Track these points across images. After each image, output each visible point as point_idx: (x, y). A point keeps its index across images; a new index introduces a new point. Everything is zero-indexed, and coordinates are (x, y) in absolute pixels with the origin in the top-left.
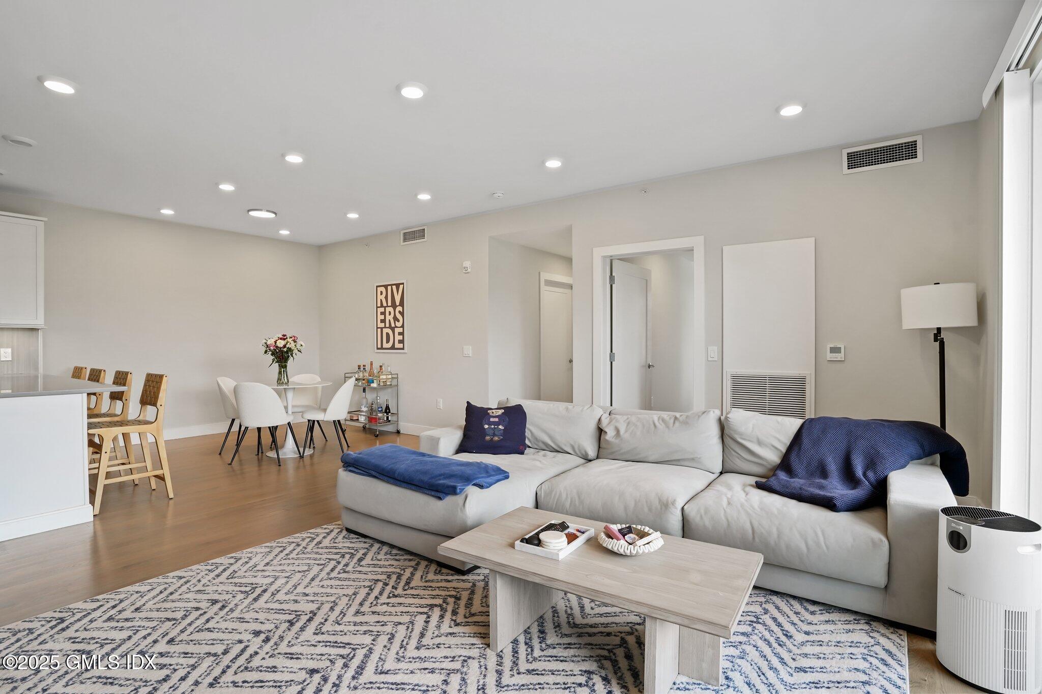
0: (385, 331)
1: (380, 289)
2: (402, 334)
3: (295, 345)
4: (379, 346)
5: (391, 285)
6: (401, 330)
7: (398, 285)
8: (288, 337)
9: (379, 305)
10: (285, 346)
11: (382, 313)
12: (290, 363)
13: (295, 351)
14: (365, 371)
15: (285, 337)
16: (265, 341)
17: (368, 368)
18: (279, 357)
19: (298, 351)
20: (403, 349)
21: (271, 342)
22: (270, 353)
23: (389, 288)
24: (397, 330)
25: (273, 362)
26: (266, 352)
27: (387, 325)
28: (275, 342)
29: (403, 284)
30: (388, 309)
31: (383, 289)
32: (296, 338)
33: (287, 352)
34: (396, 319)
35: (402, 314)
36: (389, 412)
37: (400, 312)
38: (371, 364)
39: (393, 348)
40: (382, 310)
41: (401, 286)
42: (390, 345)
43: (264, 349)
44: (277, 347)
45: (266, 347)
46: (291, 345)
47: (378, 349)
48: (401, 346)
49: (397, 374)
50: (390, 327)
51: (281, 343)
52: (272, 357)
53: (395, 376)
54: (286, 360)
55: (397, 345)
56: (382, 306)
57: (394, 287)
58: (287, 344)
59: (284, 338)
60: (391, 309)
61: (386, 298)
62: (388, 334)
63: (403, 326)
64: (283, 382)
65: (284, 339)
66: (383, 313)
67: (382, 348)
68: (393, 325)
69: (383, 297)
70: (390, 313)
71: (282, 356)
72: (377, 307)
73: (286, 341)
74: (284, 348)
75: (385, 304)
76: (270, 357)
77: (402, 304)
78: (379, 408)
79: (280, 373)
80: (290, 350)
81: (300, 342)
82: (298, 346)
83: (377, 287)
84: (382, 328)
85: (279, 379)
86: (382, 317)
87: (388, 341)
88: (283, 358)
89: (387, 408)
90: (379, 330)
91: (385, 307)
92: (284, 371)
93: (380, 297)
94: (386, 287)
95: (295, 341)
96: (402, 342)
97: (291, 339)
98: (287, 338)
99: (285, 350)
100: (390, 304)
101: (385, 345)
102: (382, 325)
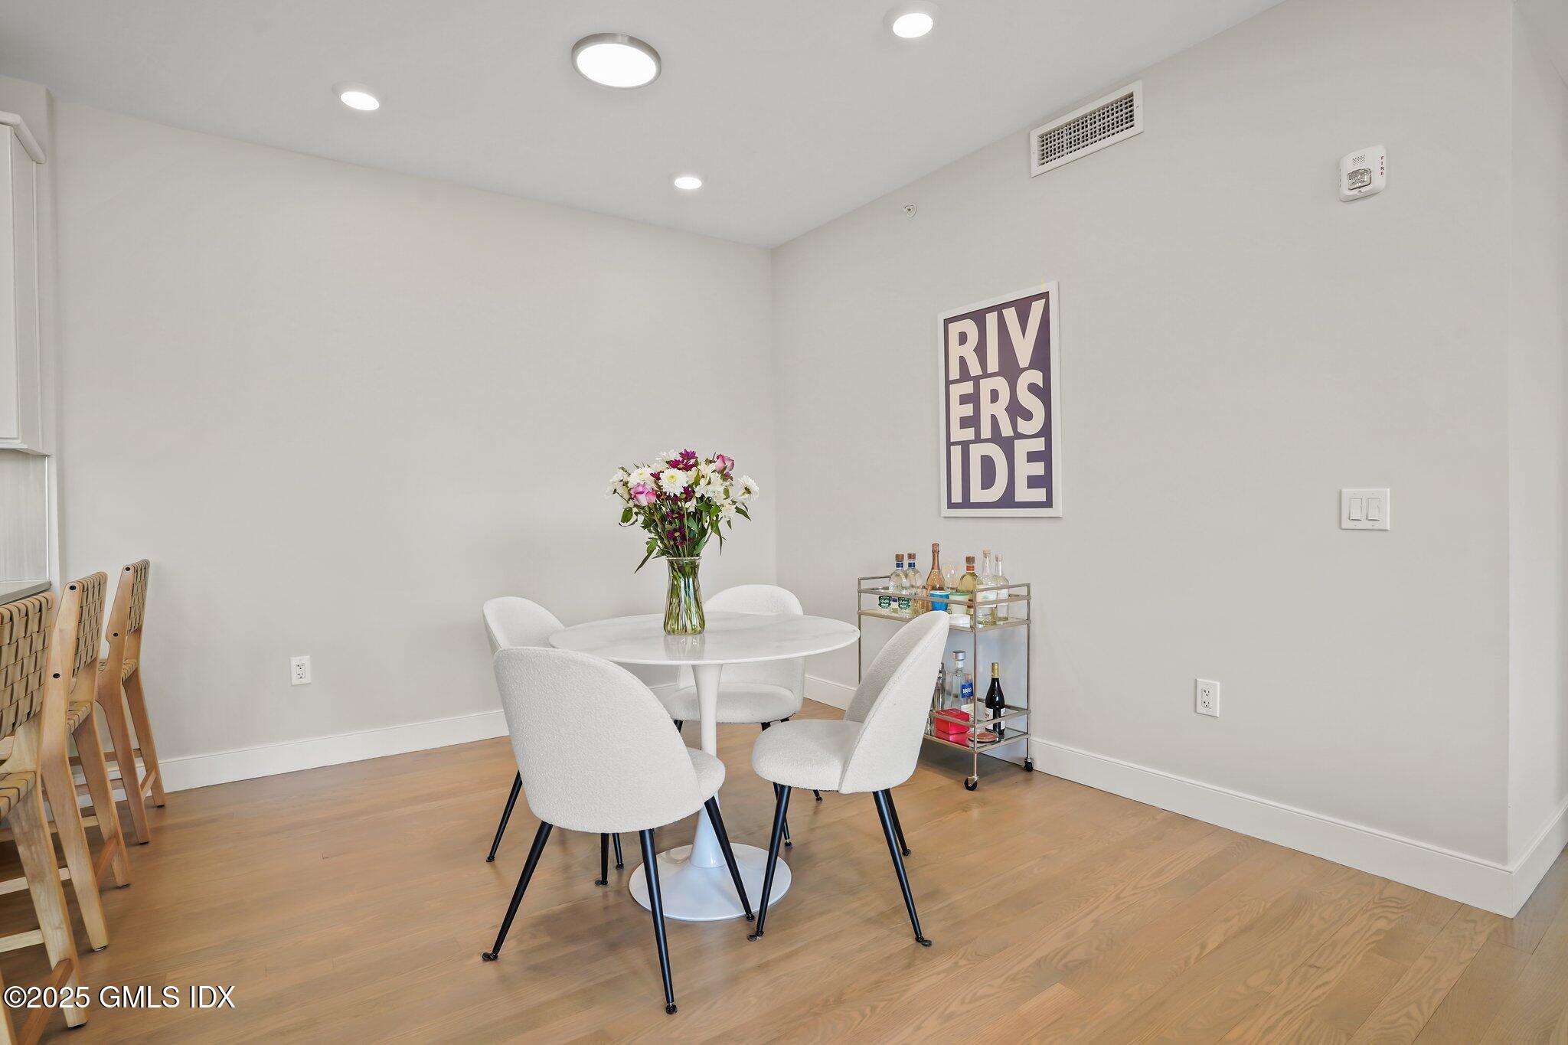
0: (977, 452)
1: (955, 329)
2: (1044, 456)
3: (726, 492)
4: (957, 498)
5: (999, 308)
6: (1039, 445)
7: (1023, 307)
8: (701, 459)
9: (955, 374)
10: (689, 493)
11: (964, 400)
12: (709, 552)
13: (728, 512)
14: (916, 572)
15: (692, 461)
16: (621, 475)
17: (924, 562)
18: (670, 535)
19: (739, 510)
20: (1048, 503)
21: (640, 477)
22: (641, 518)
23: (992, 319)
24: (1022, 448)
25: (650, 553)
26: (626, 516)
27: (986, 432)
28: (656, 476)
29: (1045, 296)
30: (986, 385)
31: (970, 327)
32: (728, 464)
33: (697, 516)
34: (1016, 411)
35: (1043, 393)
36: (1001, 704)
37: (1033, 388)
38: (935, 552)
39: (1008, 500)
40: (968, 388)
41: (1037, 307)
42: (996, 492)
43: (619, 506)
44: (660, 495)
45: (627, 496)
46: (713, 489)
47: (951, 505)
48: (1039, 494)
49: (1028, 586)
50: (996, 437)
51: (675, 482)
52: (647, 535)
53: (1023, 591)
54: (694, 544)
55: (1023, 493)
56: (965, 375)
57: (1010, 315)
58: (697, 483)
59: (686, 461)
60: (1001, 384)
61: (981, 350)
62: (988, 463)
63: (1046, 432)
64: (685, 627)
65: (688, 468)
66: (973, 399)
67: (966, 503)
68: (1006, 431)
69: (968, 351)
70: (995, 396)
71: (681, 529)
72: (948, 383)
73: (693, 472)
74: (686, 500)
75: (975, 369)
76: (639, 536)
77: (1041, 358)
78: (963, 687)
79: (674, 591)
80: (706, 503)
81: (742, 478)
82: (737, 493)
83: (947, 321)
84: (965, 446)
85: (671, 616)
86: (968, 410)
87: (988, 481)
88: (683, 537)
89: (995, 688)
90: (957, 451)
91: (976, 380)
92: (687, 586)
93: (956, 351)
94: (978, 317)
95: (725, 477)
96: (1043, 481)
97: (713, 467)
98: (696, 464)
99: (691, 506)
100: (993, 365)
101: (977, 494)
102: (969, 434)
